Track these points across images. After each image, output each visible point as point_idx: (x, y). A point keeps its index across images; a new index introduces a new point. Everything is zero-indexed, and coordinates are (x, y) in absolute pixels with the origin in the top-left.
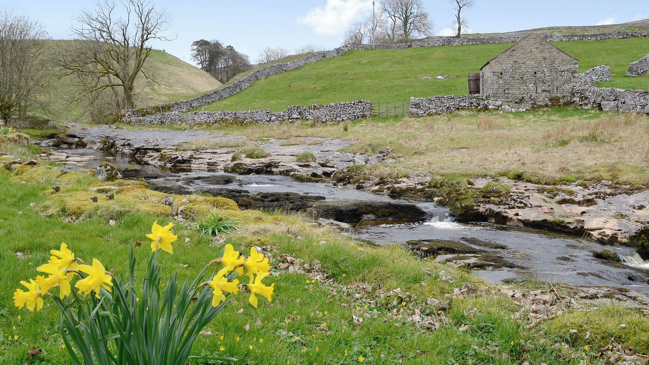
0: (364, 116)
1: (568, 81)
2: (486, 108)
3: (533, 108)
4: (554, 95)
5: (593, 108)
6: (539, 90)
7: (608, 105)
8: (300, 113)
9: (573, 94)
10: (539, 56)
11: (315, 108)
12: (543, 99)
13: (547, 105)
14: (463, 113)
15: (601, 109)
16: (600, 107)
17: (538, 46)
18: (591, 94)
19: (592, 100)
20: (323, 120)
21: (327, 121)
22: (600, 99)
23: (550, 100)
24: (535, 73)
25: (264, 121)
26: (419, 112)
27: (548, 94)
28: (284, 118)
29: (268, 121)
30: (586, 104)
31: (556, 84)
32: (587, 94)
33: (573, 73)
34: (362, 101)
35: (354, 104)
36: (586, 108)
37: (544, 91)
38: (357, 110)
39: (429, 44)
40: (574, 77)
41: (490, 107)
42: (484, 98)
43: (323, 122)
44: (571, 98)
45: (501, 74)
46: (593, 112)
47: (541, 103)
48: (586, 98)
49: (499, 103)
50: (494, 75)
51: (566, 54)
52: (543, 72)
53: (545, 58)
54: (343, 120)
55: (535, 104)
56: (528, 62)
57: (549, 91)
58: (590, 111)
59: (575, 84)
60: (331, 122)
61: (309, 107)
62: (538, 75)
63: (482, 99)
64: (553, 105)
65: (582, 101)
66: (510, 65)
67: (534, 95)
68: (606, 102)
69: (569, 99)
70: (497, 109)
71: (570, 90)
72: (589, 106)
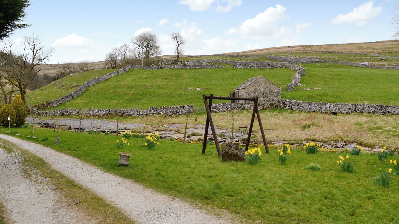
0: (190, 112)
1: (277, 97)
2: (244, 109)
3: (263, 108)
4: (271, 103)
5: (288, 109)
6: (265, 101)
7: (295, 107)
8: (155, 111)
9: (279, 102)
10: (265, 86)
11: (164, 108)
12: (267, 104)
13: (269, 107)
14: (235, 111)
15: (292, 109)
16: (291, 108)
17: (265, 81)
18: (287, 103)
19: (288, 105)
20: (170, 114)
21: (172, 115)
22: (291, 105)
23: (270, 105)
24: (264, 93)
25: (136, 114)
26: (216, 111)
27: (269, 102)
28: (147, 113)
29: (138, 115)
30: (285, 107)
31: (272, 98)
32: (285, 102)
33: (278, 93)
34: (189, 105)
35: (185, 107)
36: (285, 108)
37: (267, 101)
38: (187, 110)
39: (174, 67)
40: (279, 95)
41: (246, 108)
42: (243, 104)
43: (170, 115)
44: (278, 104)
45: (250, 93)
46: (289, 110)
47: (266, 106)
48: (285, 104)
49: (249, 106)
50: (247, 94)
51: (275, 85)
52: (267, 93)
53: (267, 87)
54: (180, 114)
55: (264, 106)
56: (261, 89)
57: (269, 101)
58: (287, 110)
59: (279, 98)
60: (174, 116)
61: (160, 108)
62: (265, 94)
63: (243, 105)
64: (271, 107)
65: (283, 105)
66: (253, 90)
67: (263, 103)
68: (294, 106)
69: (277, 104)
70: (249, 109)
71: (277, 101)
72: (287, 108)
